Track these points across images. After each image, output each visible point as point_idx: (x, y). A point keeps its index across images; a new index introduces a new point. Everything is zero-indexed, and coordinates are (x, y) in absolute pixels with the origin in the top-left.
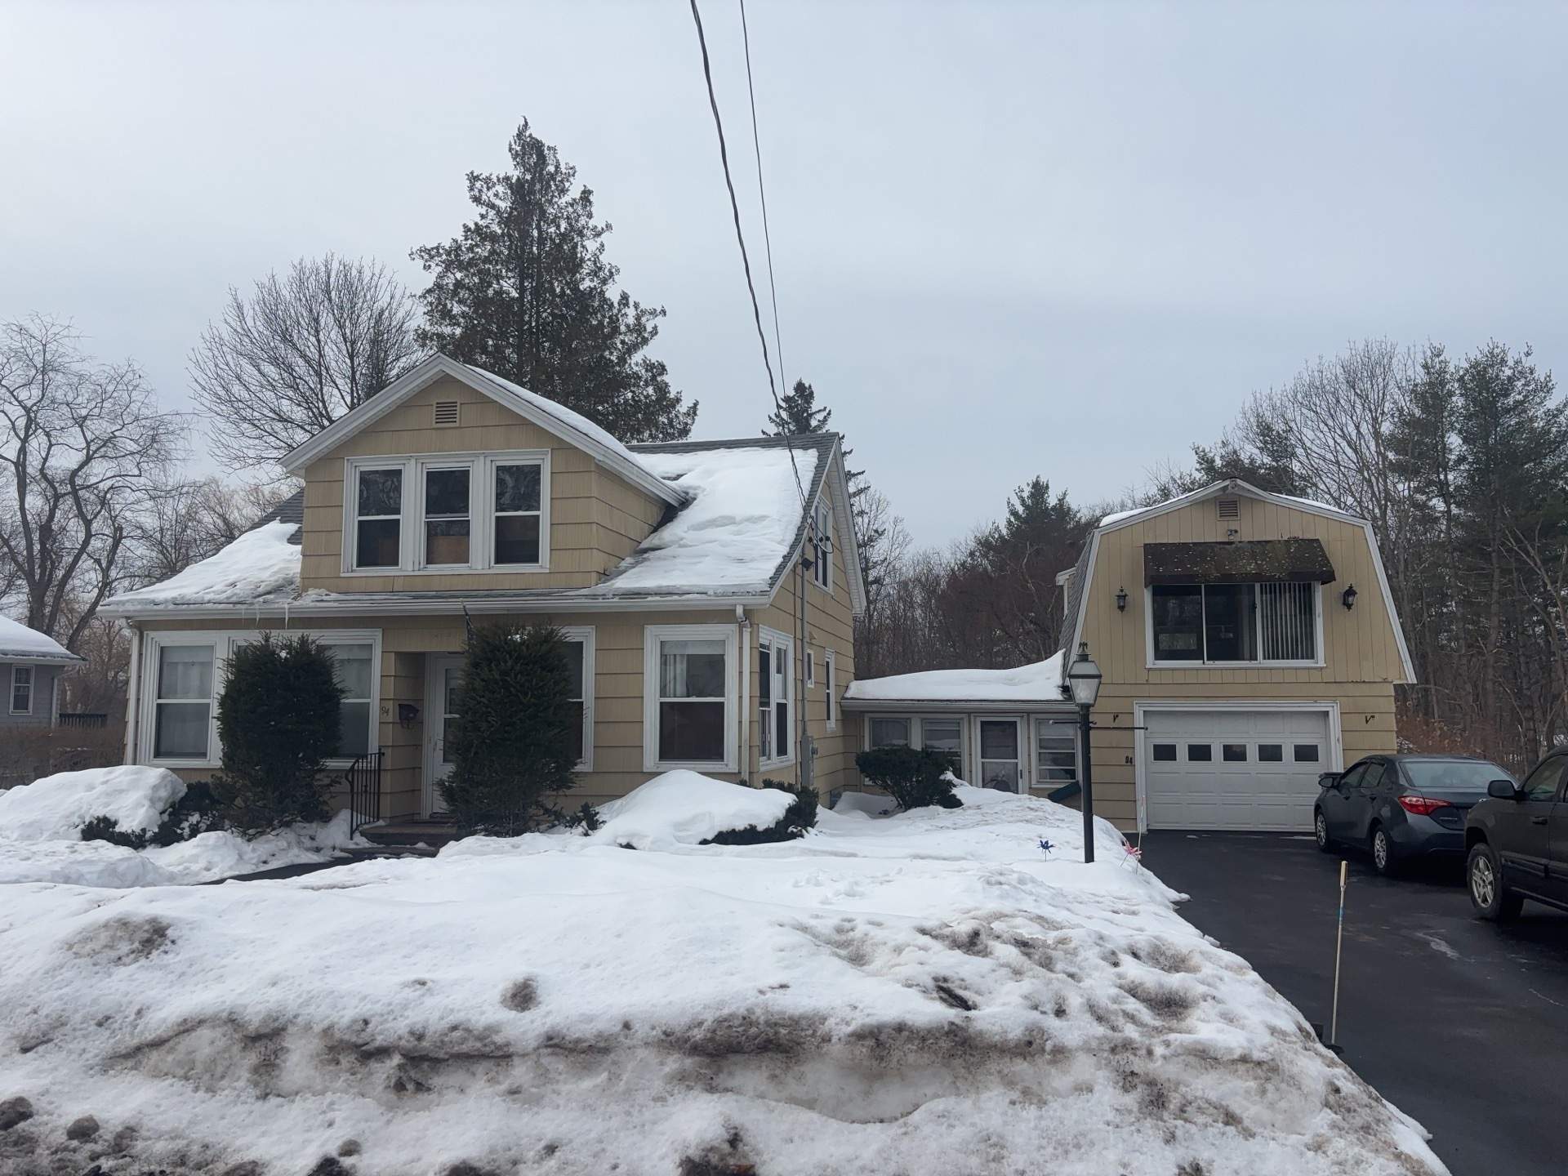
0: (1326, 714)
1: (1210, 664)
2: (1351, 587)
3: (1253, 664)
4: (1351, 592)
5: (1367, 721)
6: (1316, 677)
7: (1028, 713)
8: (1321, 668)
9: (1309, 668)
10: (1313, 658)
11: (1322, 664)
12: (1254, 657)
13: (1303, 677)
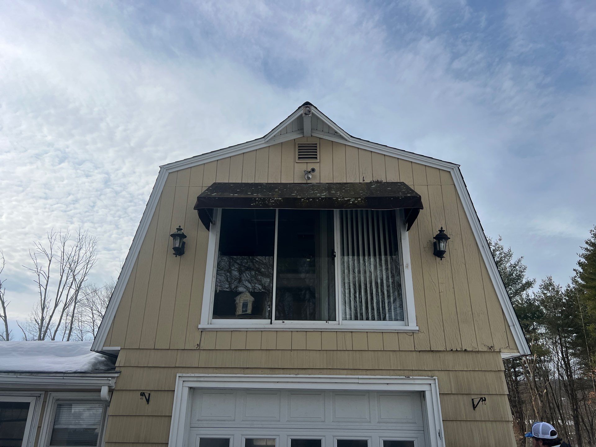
0: (422, 394)
1: (278, 324)
2: (441, 231)
3: (331, 325)
4: (442, 236)
5: (474, 407)
6: (407, 344)
7: (47, 391)
8: (413, 332)
9: (398, 332)
10: (402, 319)
11: (413, 326)
12: (332, 317)
13: (392, 344)
